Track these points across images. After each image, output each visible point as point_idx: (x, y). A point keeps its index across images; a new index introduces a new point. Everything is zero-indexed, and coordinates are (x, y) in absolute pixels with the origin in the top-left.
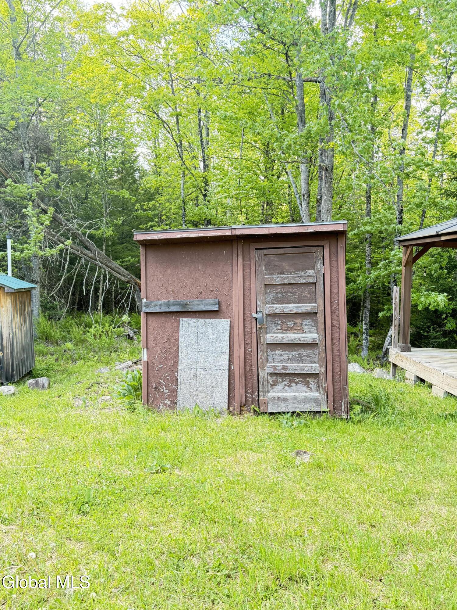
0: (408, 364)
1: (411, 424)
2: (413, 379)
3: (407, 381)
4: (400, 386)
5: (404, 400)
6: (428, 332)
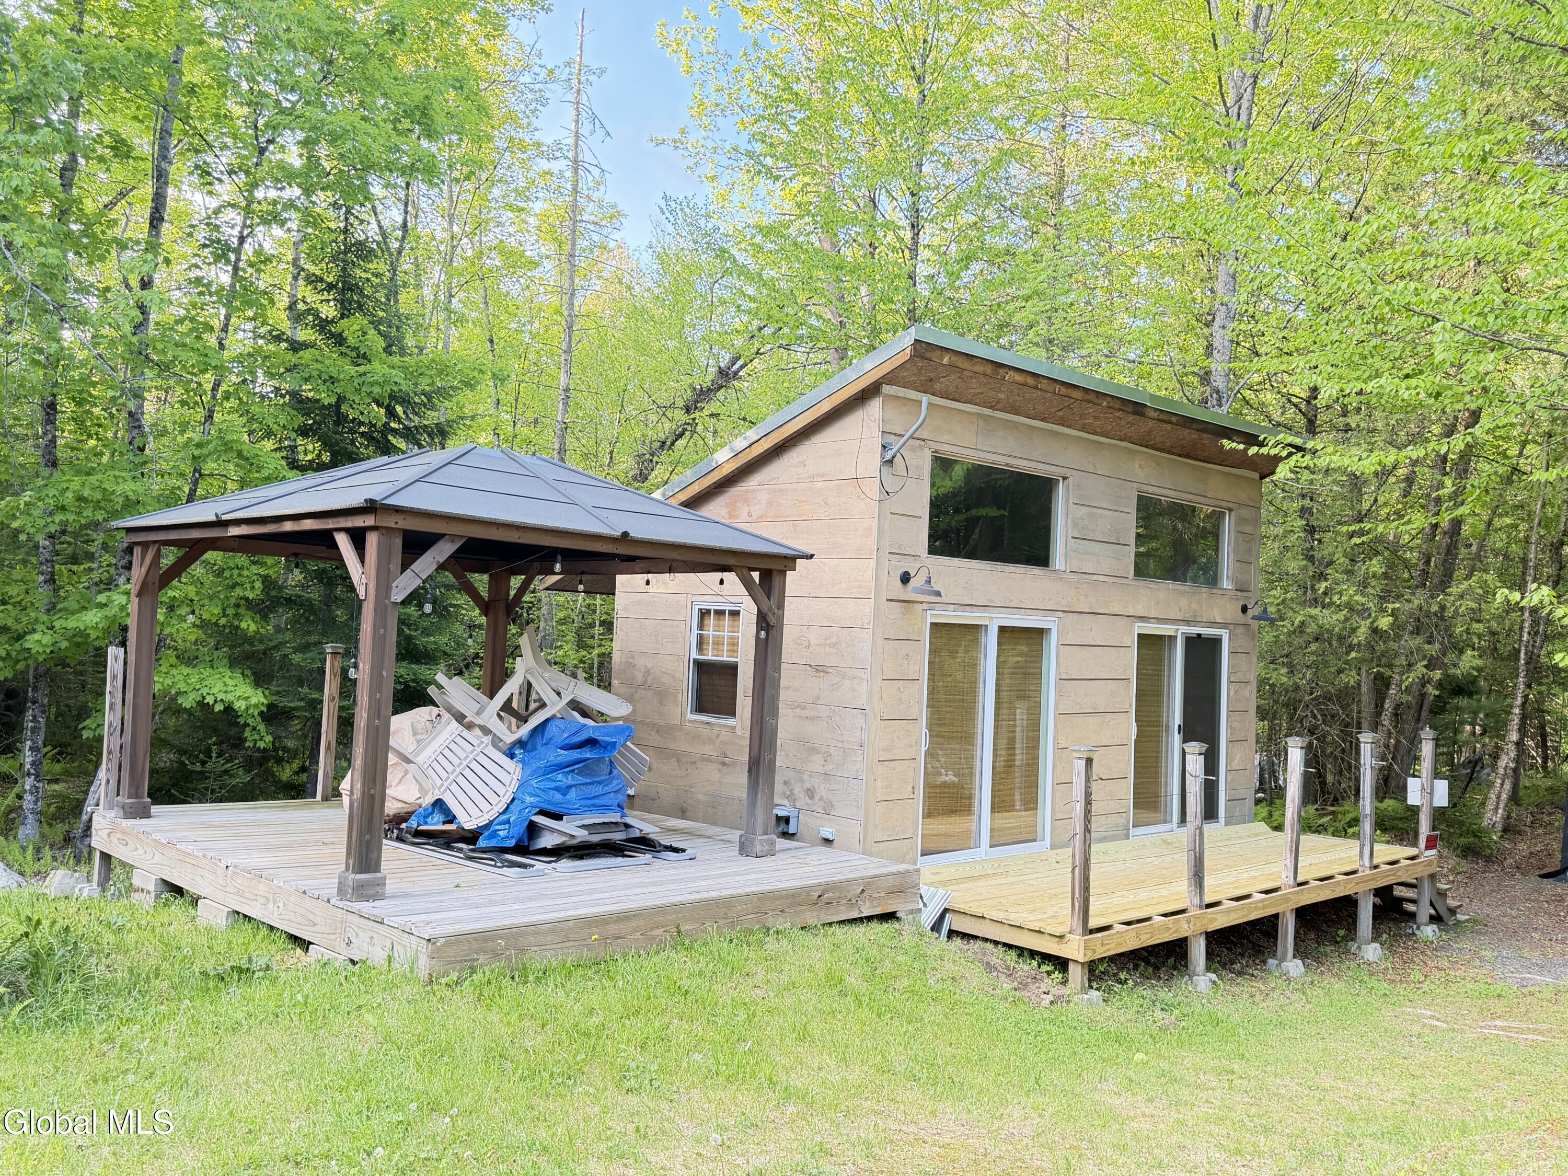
0: (141, 851)
1: (127, 1011)
2: (151, 887)
3: (136, 896)
4: (114, 911)
5: (120, 948)
6: (203, 763)
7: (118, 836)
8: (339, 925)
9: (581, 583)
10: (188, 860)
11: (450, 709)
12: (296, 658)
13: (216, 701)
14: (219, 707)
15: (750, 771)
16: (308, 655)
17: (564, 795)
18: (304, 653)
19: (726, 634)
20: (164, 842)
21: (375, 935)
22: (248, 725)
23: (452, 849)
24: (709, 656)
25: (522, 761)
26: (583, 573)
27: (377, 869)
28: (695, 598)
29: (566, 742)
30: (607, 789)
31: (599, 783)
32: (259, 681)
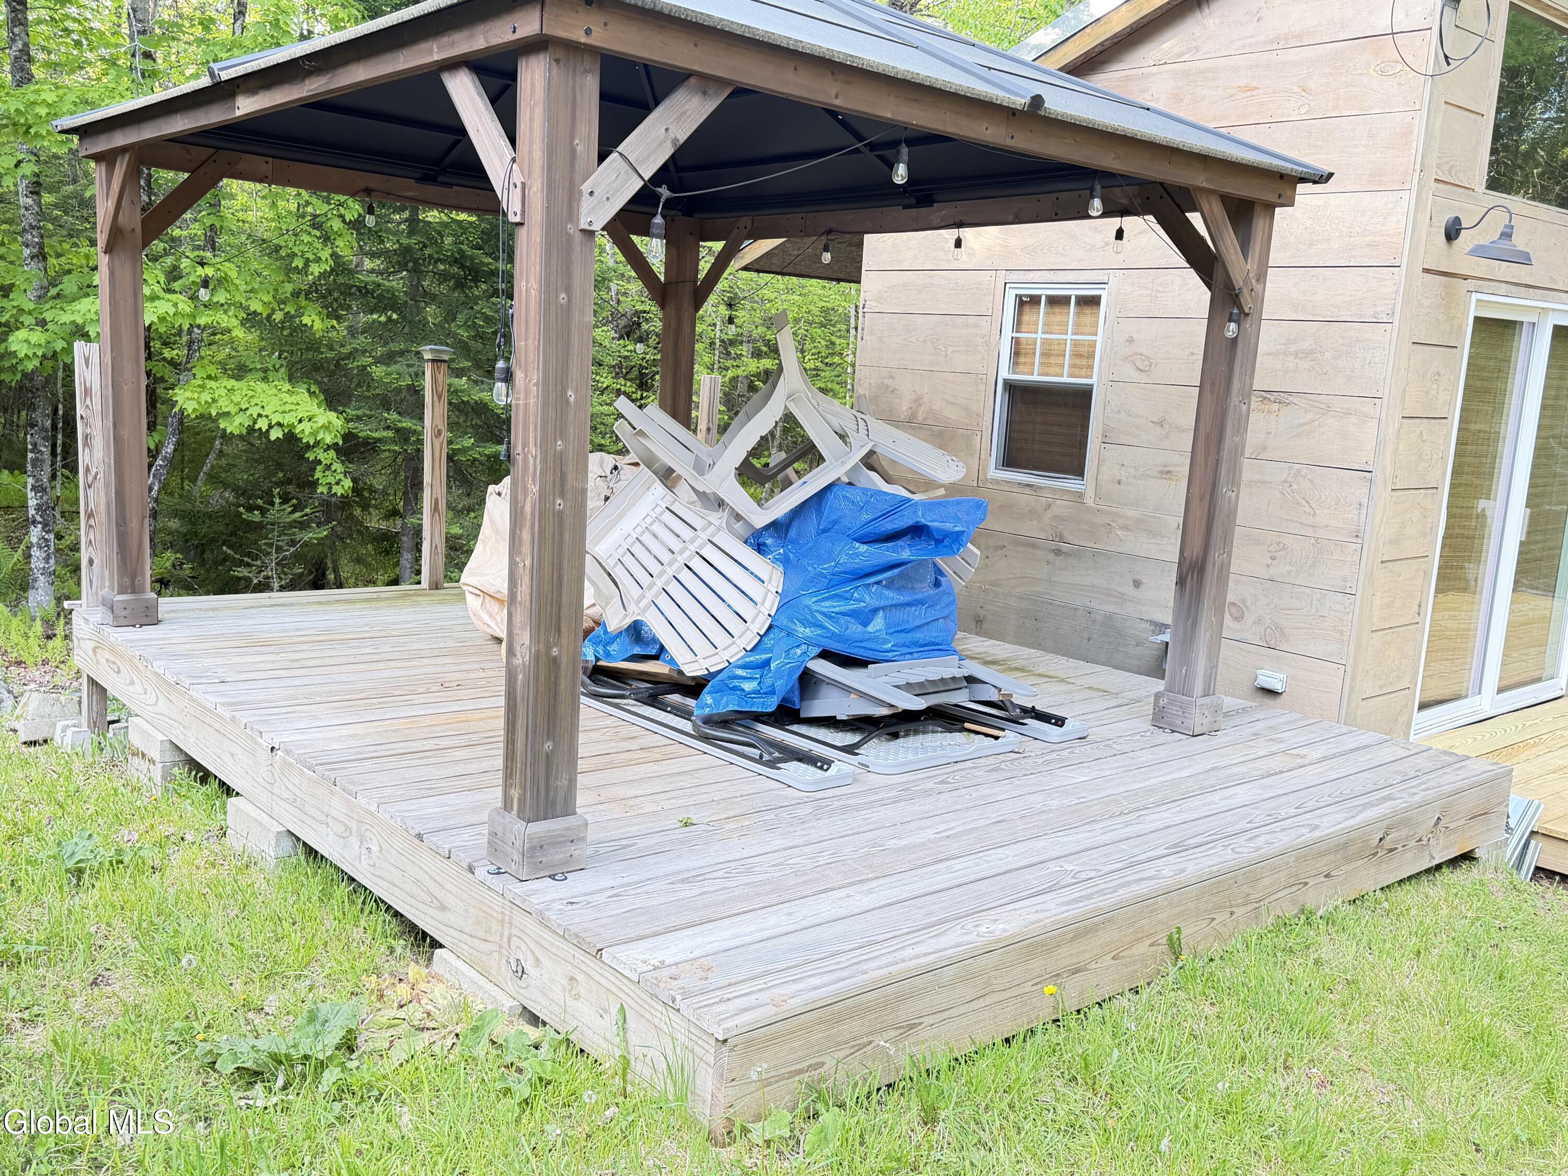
0: (138, 688)
2: (158, 753)
6: (263, 511)
7: (107, 655)
8: (495, 926)
9: (826, 249)
10: (208, 720)
11: (650, 462)
12: (378, 371)
13: (271, 426)
14: (276, 434)
15: (1181, 582)
16: (393, 368)
17: (865, 624)
18: (388, 365)
19: (1069, 337)
20: (171, 679)
21: (580, 977)
22: (320, 462)
23: (662, 707)
24: (1034, 375)
25: (784, 561)
26: (829, 232)
27: (569, 809)
28: (1013, 277)
29: (869, 529)
30: (932, 614)
31: (920, 602)
32: (333, 400)
